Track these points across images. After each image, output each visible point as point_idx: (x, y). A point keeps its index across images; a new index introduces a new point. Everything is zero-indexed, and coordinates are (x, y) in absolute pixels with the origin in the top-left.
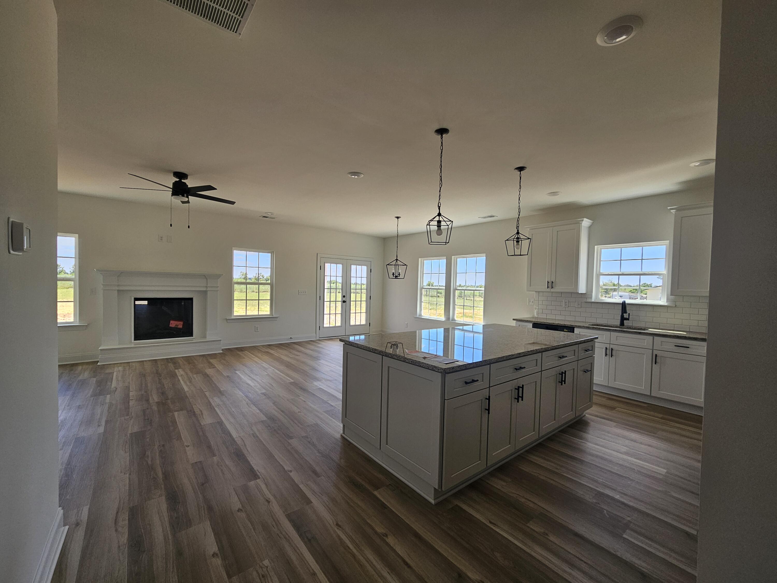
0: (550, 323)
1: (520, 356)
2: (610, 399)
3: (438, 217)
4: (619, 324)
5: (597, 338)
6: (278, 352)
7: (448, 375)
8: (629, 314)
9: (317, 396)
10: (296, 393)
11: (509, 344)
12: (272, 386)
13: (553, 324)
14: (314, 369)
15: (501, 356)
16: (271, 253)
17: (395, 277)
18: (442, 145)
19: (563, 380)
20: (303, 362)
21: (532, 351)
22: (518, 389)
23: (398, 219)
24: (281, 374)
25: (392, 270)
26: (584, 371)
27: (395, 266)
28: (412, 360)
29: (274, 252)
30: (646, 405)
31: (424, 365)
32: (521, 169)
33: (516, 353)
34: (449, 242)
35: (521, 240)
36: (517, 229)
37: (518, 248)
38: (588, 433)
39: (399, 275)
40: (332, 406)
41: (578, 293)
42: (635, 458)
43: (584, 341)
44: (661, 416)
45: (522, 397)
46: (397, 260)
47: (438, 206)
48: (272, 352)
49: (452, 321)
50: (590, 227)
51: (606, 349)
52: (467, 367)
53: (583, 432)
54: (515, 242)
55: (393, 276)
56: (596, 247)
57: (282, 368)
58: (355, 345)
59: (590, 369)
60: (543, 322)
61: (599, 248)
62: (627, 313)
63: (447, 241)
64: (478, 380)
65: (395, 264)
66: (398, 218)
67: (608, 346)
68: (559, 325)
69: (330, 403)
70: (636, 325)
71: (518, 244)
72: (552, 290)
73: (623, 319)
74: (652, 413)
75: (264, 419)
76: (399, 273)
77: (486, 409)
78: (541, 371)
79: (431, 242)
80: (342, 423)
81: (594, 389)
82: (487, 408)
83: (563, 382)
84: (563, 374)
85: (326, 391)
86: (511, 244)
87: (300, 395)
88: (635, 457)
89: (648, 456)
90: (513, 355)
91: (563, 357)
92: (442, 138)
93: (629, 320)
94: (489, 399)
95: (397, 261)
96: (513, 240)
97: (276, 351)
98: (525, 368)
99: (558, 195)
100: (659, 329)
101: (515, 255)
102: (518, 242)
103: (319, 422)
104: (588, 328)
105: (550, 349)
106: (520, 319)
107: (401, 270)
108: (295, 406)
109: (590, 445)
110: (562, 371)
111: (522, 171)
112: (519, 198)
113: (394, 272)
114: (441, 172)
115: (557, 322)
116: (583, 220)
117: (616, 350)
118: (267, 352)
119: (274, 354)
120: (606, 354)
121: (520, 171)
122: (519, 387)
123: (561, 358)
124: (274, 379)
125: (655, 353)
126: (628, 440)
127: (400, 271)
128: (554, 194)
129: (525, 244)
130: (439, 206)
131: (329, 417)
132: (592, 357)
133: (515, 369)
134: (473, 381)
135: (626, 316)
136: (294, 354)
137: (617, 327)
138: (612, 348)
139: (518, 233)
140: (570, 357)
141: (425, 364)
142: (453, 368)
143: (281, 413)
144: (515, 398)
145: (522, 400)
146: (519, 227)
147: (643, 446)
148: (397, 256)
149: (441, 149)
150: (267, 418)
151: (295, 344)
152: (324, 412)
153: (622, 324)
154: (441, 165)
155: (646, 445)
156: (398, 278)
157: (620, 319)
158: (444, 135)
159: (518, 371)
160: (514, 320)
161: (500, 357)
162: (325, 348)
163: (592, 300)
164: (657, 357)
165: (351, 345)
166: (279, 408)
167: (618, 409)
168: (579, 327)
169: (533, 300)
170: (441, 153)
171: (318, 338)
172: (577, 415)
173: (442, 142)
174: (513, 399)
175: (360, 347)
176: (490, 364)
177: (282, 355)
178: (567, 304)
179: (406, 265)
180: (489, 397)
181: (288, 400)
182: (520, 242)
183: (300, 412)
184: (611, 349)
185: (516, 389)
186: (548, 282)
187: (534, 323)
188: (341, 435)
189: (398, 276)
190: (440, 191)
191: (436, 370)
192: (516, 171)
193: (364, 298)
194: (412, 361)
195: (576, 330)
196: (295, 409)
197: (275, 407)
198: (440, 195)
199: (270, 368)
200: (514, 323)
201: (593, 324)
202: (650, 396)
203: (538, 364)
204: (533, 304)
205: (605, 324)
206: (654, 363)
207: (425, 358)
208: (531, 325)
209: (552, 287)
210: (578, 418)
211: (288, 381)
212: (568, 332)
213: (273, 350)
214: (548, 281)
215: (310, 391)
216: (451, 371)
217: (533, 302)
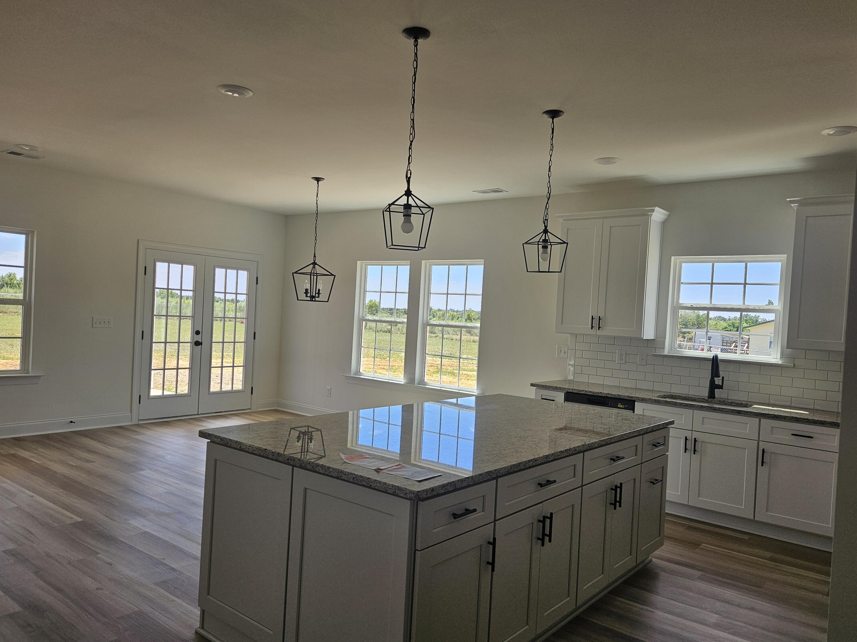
0: (594, 393)
1: (547, 460)
2: (689, 528)
3: (406, 197)
4: (707, 395)
5: (672, 423)
6: (39, 455)
7: (423, 503)
8: (723, 378)
9: (139, 551)
10: (90, 547)
11: (527, 437)
12: (31, 533)
13: (600, 395)
14: (129, 490)
15: (515, 463)
16: (27, 235)
17: (309, 299)
18: (416, 60)
19: (618, 499)
20: (103, 477)
21: (568, 451)
22: (543, 522)
23: (318, 182)
24: (51, 505)
25: (304, 283)
26: (651, 482)
27: (311, 275)
28: (354, 476)
29: (33, 232)
30: (746, 537)
31: (379, 485)
32: (554, 114)
33: (541, 455)
34: (425, 248)
35: (551, 245)
36: (545, 223)
37: (544, 260)
38: (658, 594)
39: (319, 293)
40: (174, 570)
41: (642, 339)
42: (729, 633)
43: (652, 429)
44: (769, 554)
45: (550, 536)
46: (314, 264)
47: (407, 176)
48: (25, 454)
49: (419, 384)
50: (664, 222)
51: (686, 439)
52: (458, 487)
53: (648, 592)
54: (540, 246)
55: (307, 296)
56: (673, 257)
57: (52, 490)
58: (234, 446)
59: (659, 478)
60: (583, 391)
61: (678, 260)
62: (719, 377)
63: (422, 245)
64: (475, 510)
65: (311, 273)
66: (318, 179)
67: (688, 434)
68: (610, 396)
69: (167, 563)
70: (734, 397)
71: (545, 252)
72: (599, 333)
73: (713, 387)
74: (757, 551)
75: (17, 610)
76: (319, 290)
77: (488, 563)
78: (582, 486)
79: (392, 245)
80: (199, 606)
81: (666, 511)
82: (491, 561)
83: (618, 504)
84: (617, 488)
85: (159, 539)
86: (532, 250)
87: (98, 551)
88: (730, 631)
89: (750, 627)
90: (535, 460)
91: (619, 458)
92: (416, 46)
93: (722, 389)
94: (493, 543)
95: (314, 267)
96: (537, 243)
97: (36, 453)
98: (555, 481)
99: (615, 163)
100: (768, 405)
101: (539, 272)
102: (545, 247)
103: (146, 608)
104: (657, 402)
105: (596, 446)
106: (543, 384)
107: (323, 284)
108: (89, 577)
109: (660, 614)
110: (615, 484)
111: (555, 117)
112: (550, 167)
113: (309, 288)
114: (413, 112)
115: (605, 391)
116: (653, 211)
117: (702, 442)
118: (14, 456)
119: (33, 459)
120: (686, 449)
121: (553, 118)
122: (545, 517)
123: (614, 460)
124: (33, 517)
125: (762, 446)
126: (719, 600)
127: (320, 286)
128: (607, 160)
129: (557, 250)
130: (409, 176)
131: (169, 595)
132: (664, 456)
133: (539, 484)
134: (468, 512)
135: (718, 381)
136: (80, 459)
137: (703, 400)
138: (695, 439)
139: (546, 231)
140: (629, 459)
141: (380, 482)
142: (432, 489)
143: (55, 593)
144: (538, 539)
145: (550, 541)
146: (547, 220)
147: (741, 611)
148: (315, 256)
149: (415, 66)
150: (21, 607)
151: (81, 435)
152: (156, 584)
153: (712, 395)
154: (414, 97)
155: (746, 608)
156: (315, 301)
157: (709, 387)
158: (420, 41)
159: (543, 488)
160: (532, 385)
161: (513, 465)
162: (152, 442)
163: (664, 351)
164: (765, 453)
165: (226, 445)
166: (49, 584)
167: (704, 546)
168: (643, 400)
169: (566, 350)
170: (415, 75)
171: (135, 422)
172: (638, 563)
173: (416, 54)
174: (534, 540)
175: (246, 450)
176: (496, 478)
177: (51, 461)
178: (624, 357)
179: (332, 275)
180: (494, 539)
181: (69, 563)
182: (549, 247)
183: (101, 589)
184: (693, 440)
185: (539, 521)
186: (593, 318)
187: (567, 392)
188: (197, 633)
189: (317, 295)
190: (410, 148)
191: (402, 495)
192: (545, 116)
193: (241, 336)
194: (354, 478)
195: (638, 406)
196: (88, 583)
197: (41, 583)
198: (410, 156)
199: (23, 492)
200: (531, 393)
201: (664, 395)
202: (753, 521)
203: (577, 474)
204: (566, 356)
205: (684, 396)
206: (761, 464)
207: (378, 470)
208: (560, 397)
209: (599, 327)
210: (641, 566)
211: (69, 522)
212: (625, 408)
213: (29, 451)
214: (592, 316)
215: (121, 541)
216: (429, 495)
217: (566, 352)
